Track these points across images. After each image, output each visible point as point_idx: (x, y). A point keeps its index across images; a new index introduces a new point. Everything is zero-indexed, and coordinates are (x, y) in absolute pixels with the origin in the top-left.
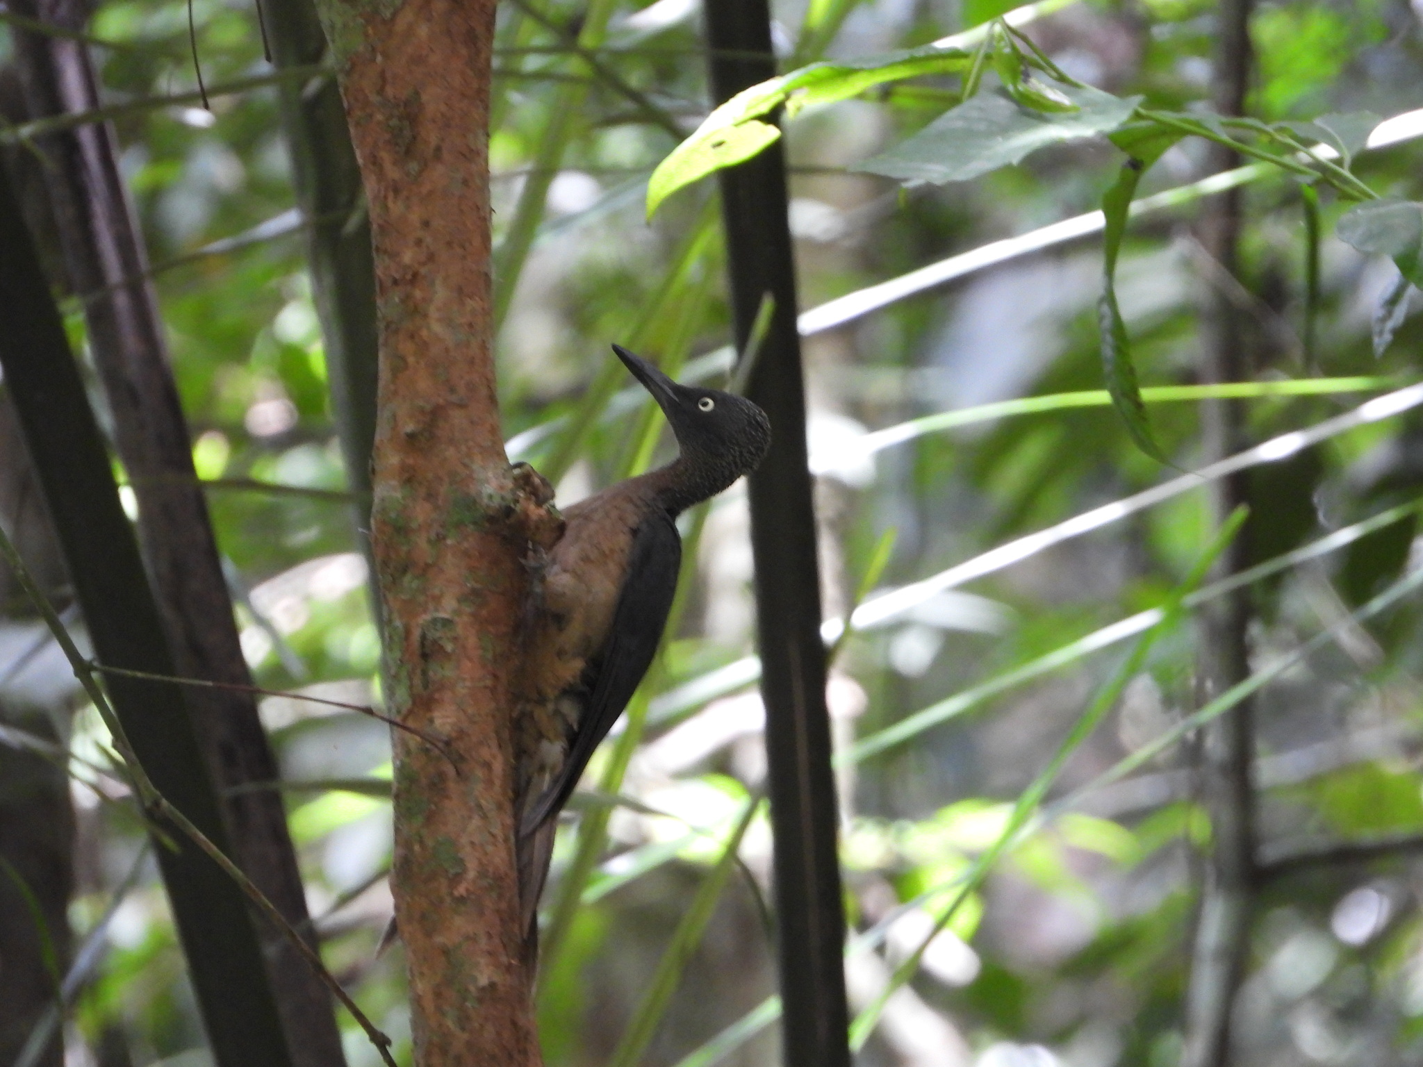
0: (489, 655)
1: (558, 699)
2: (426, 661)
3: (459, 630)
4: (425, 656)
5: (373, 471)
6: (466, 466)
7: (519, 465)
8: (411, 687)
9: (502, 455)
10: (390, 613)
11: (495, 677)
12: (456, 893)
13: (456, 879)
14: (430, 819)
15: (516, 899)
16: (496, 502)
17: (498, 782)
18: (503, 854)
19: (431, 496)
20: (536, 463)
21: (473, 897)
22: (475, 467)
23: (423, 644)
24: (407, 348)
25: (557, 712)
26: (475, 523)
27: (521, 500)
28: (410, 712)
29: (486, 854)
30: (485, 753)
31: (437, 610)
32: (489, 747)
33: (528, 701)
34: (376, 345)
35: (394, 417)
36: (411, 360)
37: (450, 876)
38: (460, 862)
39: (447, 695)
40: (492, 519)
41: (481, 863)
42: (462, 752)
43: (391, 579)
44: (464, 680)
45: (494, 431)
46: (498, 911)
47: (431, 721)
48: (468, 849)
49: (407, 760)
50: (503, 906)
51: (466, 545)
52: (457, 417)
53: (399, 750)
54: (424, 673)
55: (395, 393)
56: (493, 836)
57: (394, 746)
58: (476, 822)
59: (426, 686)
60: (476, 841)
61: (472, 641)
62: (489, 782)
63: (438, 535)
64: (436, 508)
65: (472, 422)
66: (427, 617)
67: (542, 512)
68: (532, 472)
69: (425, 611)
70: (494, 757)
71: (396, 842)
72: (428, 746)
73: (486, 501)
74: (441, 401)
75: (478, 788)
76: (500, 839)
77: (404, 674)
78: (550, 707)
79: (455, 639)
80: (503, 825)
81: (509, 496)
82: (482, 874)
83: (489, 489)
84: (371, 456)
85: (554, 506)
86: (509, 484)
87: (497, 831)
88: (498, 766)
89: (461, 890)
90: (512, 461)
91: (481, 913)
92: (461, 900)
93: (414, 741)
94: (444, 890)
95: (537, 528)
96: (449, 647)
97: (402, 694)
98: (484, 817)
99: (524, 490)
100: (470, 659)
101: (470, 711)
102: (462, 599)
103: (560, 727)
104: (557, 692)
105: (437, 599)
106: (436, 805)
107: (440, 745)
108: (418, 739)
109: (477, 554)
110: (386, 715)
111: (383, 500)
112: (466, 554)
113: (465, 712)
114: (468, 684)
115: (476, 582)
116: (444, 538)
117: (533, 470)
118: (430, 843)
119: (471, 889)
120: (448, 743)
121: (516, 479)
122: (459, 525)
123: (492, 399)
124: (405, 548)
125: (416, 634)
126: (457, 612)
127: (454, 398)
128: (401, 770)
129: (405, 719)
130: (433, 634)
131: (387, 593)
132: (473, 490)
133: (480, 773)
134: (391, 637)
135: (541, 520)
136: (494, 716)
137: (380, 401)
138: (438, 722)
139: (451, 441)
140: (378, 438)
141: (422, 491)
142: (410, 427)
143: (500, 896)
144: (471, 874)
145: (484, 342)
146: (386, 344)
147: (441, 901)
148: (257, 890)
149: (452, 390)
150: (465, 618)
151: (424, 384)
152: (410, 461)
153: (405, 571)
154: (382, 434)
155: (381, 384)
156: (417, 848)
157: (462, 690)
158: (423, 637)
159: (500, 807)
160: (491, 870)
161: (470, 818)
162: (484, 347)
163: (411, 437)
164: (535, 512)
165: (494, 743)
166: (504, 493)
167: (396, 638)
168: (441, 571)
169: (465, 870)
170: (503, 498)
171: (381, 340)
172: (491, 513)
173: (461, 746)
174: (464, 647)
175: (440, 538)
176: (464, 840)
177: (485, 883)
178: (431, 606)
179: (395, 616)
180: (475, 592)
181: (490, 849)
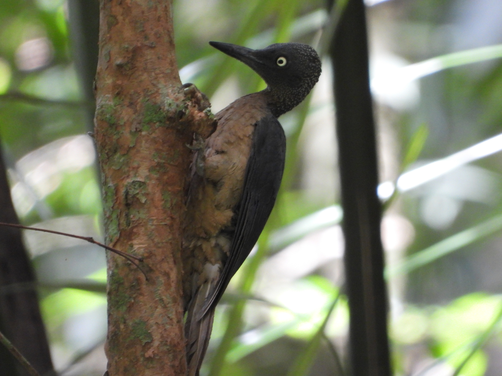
0: (168, 205)
1: (217, 237)
2: (129, 209)
3: (150, 189)
4: (128, 205)
5: (96, 88)
6: (154, 85)
7: (188, 85)
8: (119, 225)
9: (177, 78)
10: (106, 178)
11: (172, 218)
12: (147, 355)
13: (147, 346)
14: (130, 308)
15: (185, 359)
16: (173, 108)
17: (173, 285)
18: (177, 331)
19: (132, 104)
20: (198, 84)
21: (157, 357)
22: (160, 86)
23: (126, 198)
24: (117, 10)
25: (217, 245)
26: (160, 122)
27: (189, 107)
28: (118, 240)
29: (165, 330)
30: (165, 267)
31: (135, 176)
32: (168, 262)
33: (199, 238)
34: (99, 8)
35: (109, 54)
36: (120, 18)
37: (143, 344)
38: (149, 335)
39: (142, 230)
40: (170, 119)
41: (162, 337)
42: (150, 266)
43: (107, 156)
44: (153, 220)
45: (172, 63)
46: (173, 366)
47: (132, 246)
48: (155, 327)
49: (116, 271)
50: (177, 363)
51: (154, 135)
52: (149, 55)
53: (111, 264)
54: (127, 215)
55: (110, 38)
56: (171, 319)
57: (108, 262)
58: (159, 310)
59: (128, 225)
60: (160, 322)
61: (158, 196)
62: (168, 285)
63: (136, 129)
64: (135, 112)
65: (159, 58)
66: (130, 180)
67: (202, 114)
68: (196, 90)
69: (128, 177)
70: (171, 269)
71: (109, 323)
72: (130, 262)
73: (167, 108)
74: (139, 45)
75: (161, 289)
76: (175, 321)
77: (114, 216)
78: (213, 242)
79: (147, 195)
80: (176, 312)
81: (182, 105)
82: (163, 342)
83: (168, 100)
84: (95, 79)
85: (210, 111)
86: (182, 97)
87: (173, 315)
88: (173, 275)
89: (149, 353)
90: (184, 83)
91: (162, 368)
92: (150, 359)
93: (120, 260)
94: (139, 353)
95: (199, 125)
96: (143, 200)
97: (113, 229)
98: (165, 307)
99: (191, 100)
100: (156, 207)
101: (156, 240)
102: (152, 169)
103: (218, 254)
104: (217, 232)
105: (136, 169)
106: (134, 298)
107: (137, 262)
108: (124, 258)
109: (161, 141)
110: (103, 243)
111: (102, 107)
112: (154, 141)
113: (153, 240)
114: (155, 223)
115: (160, 158)
116: (141, 131)
117: (197, 88)
118: (130, 323)
119: (156, 352)
120: (141, 260)
121: (186, 94)
122: (149, 122)
123: (171, 43)
124: (115, 137)
125: (122, 191)
126: (147, 177)
127: (147, 43)
128: (112, 277)
129: (114, 245)
130: (132, 192)
131: (104, 166)
132: (159, 100)
133: (162, 279)
134: (106, 193)
135: (202, 119)
136: (171, 243)
137: (100, 44)
138: (136, 247)
139: (145, 70)
140: (99, 67)
141: (127, 101)
142: (119, 61)
143: (175, 357)
144: (156, 343)
145: (166, 7)
146: (104, 8)
147: (138, 361)
148: (19, 353)
149: (146, 37)
150: (153, 182)
151: (128, 33)
152: (119, 82)
153: (115, 152)
154: (101, 65)
155: (101, 34)
156: (122, 326)
157: (151, 226)
158: (127, 193)
159: (175, 301)
160: (169, 340)
161: (156, 308)
162: (166, 10)
163: (120, 67)
164: (199, 115)
165: (171, 260)
166: (178, 102)
167: (109, 194)
168: (138, 151)
169: (152, 341)
170: (177, 106)
171: (101, 6)
172: (170, 115)
173: (150, 262)
174: (152, 200)
175: (138, 131)
176: (152, 322)
177: (165, 348)
178: (132, 173)
179: (109, 180)
180: (159, 164)
181: (168, 327)
